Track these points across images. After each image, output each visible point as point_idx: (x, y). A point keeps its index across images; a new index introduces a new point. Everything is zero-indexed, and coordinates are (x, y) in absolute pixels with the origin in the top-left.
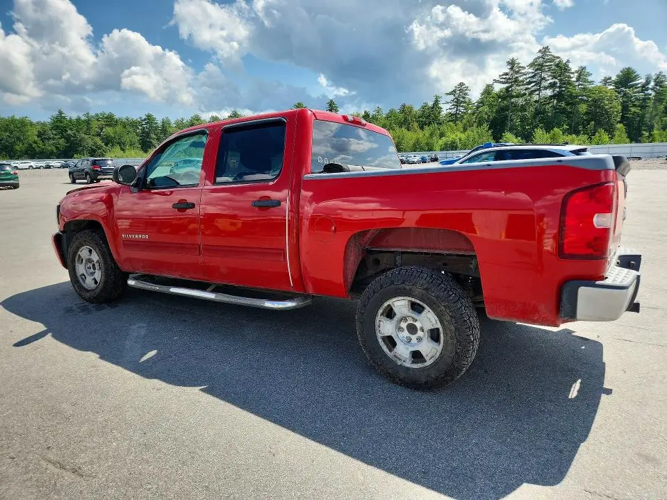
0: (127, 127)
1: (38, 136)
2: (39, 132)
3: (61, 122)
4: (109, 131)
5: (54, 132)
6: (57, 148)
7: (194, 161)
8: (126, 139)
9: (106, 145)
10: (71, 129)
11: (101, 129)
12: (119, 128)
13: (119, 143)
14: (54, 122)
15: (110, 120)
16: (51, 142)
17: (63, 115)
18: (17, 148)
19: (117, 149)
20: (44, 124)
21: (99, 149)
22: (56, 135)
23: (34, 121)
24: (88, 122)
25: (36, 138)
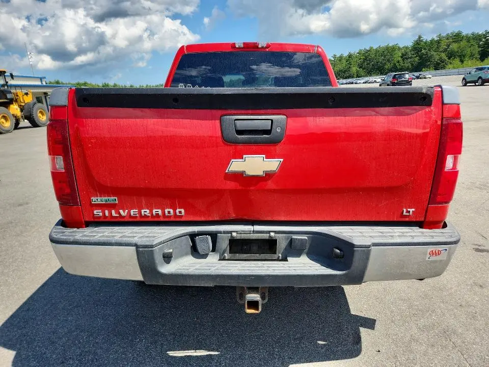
0: (472, 41)
1: (402, 57)
2: (402, 54)
3: (419, 45)
4: (454, 47)
5: (413, 53)
6: (412, 65)
7: (485, 68)
8: (468, 51)
9: (449, 58)
10: (425, 49)
11: (448, 46)
12: (463, 43)
13: (460, 56)
14: (414, 45)
15: (457, 37)
16: (409, 60)
17: (422, 39)
18: (386, 67)
19: (457, 61)
20: (407, 48)
21: (443, 62)
22: (413, 54)
23: (401, 46)
24: (438, 42)
25: (400, 59)
